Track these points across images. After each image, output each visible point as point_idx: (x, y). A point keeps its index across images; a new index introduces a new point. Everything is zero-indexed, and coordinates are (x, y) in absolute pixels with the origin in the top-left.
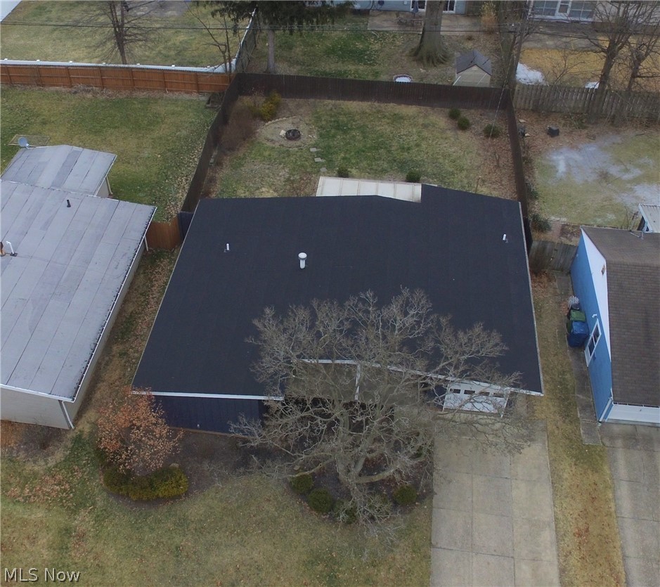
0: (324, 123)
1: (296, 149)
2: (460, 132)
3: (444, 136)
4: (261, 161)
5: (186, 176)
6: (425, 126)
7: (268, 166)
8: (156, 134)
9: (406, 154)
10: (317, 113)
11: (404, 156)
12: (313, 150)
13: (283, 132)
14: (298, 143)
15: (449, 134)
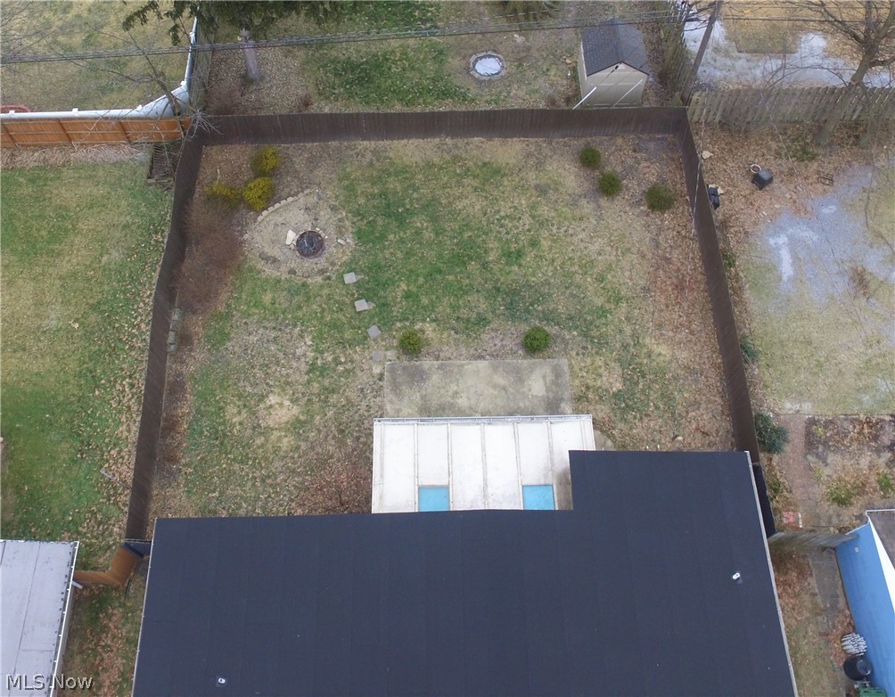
0: (362, 201)
1: (319, 279)
2: (604, 201)
3: (577, 213)
4: (259, 322)
5: (130, 377)
6: (542, 190)
7: (273, 335)
8: (65, 266)
9: (515, 268)
10: (347, 177)
11: (512, 276)
12: (350, 278)
13: (291, 237)
14: (321, 262)
15: (587, 207)
